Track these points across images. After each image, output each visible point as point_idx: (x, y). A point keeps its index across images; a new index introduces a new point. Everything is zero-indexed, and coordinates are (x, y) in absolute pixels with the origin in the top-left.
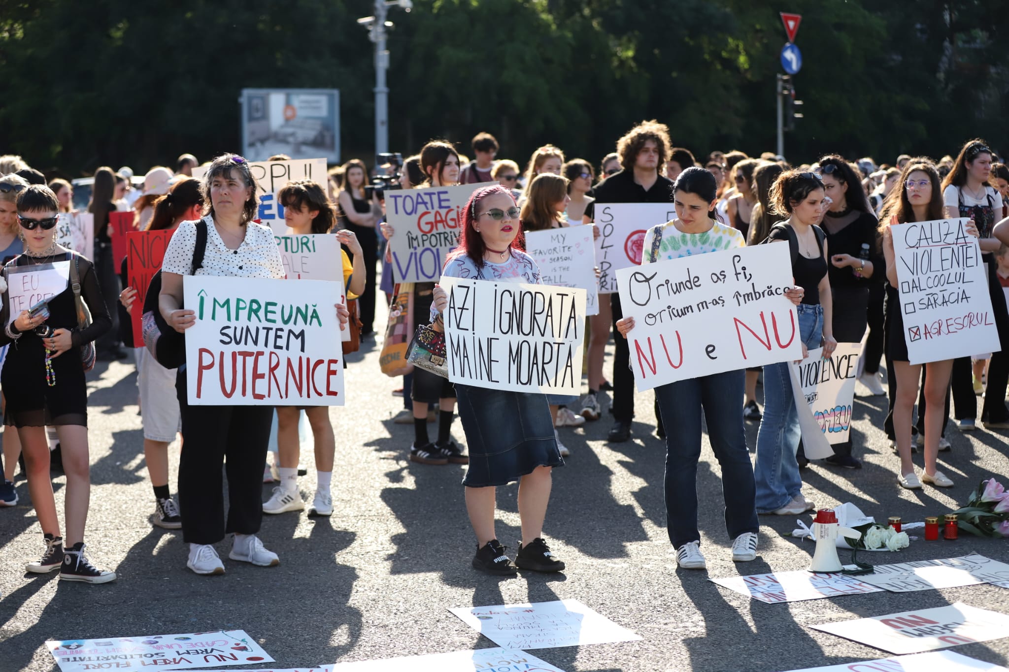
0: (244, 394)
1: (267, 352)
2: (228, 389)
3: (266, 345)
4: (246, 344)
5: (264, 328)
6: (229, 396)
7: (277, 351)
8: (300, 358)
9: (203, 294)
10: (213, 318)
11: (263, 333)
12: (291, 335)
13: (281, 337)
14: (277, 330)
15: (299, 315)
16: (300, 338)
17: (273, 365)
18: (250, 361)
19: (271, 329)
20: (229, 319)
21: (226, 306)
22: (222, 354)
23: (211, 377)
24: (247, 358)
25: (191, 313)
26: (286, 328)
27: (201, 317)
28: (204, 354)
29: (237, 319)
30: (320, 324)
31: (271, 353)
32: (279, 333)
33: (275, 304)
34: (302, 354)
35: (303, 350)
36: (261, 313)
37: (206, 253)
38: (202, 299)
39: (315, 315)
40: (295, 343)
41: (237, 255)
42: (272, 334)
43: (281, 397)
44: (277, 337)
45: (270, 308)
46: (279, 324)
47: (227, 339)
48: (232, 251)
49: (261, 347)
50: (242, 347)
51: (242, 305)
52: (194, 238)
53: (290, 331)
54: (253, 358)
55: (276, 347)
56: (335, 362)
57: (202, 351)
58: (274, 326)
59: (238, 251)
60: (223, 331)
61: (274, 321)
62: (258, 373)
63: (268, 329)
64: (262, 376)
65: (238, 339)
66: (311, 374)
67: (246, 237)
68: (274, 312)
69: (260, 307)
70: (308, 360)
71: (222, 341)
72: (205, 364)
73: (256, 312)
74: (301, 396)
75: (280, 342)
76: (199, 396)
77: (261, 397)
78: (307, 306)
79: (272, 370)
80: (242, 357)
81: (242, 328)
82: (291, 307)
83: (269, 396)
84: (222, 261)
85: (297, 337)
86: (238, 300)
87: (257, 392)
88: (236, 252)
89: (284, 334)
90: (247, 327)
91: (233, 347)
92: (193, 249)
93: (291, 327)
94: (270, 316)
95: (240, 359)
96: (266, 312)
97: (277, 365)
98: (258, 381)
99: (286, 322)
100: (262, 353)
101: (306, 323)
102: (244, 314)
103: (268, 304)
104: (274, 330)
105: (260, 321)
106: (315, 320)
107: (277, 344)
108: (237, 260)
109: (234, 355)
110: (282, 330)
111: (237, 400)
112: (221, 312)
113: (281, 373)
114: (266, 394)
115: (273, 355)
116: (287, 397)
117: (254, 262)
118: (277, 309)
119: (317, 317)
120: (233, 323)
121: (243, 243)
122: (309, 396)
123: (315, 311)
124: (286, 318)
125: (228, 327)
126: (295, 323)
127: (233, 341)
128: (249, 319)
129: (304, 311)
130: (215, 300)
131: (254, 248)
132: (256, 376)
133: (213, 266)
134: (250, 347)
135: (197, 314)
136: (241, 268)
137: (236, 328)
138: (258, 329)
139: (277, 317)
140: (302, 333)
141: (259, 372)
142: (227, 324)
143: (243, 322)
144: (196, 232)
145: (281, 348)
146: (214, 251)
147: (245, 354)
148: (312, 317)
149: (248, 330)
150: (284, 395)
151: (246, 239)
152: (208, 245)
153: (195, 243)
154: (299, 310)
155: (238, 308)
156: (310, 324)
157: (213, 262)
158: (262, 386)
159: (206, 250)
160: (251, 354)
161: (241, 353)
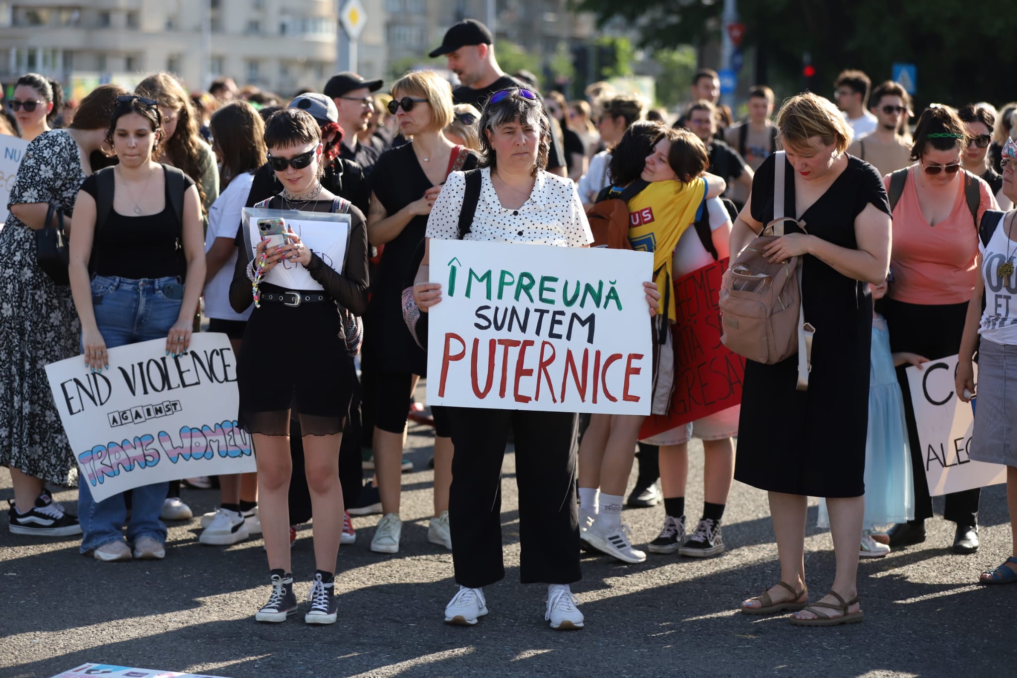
0: (502, 394)
1: (538, 341)
2: (482, 388)
3: (538, 332)
4: (510, 329)
5: (536, 310)
6: (481, 396)
7: (553, 341)
8: (586, 351)
9: (455, 263)
10: (468, 294)
11: (534, 317)
12: (575, 320)
13: (560, 322)
14: (555, 313)
15: (589, 295)
16: (587, 325)
17: (545, 359)
18: (514, 352)
19: (547, 312)
20: (489, 297)
21: (485, 280)
22: (476, 341)
23: (460, 371)
24: (510, 349)
25: (437, 288)
26: (569, 311)
27: (451, 293)
28: (452, 340)
29: (500, 296)
30: (620, 307)
31: (544, 343)
32: (558, 317)
33: (554, 280)
34: (589, 346)
35: (590, 340)
36: (535, 291)
37: (477, 214)
38: (454, 270)
39: (613, 294)
40: (580, 332)
41: (518, 217)
42: (547, 318)
43: (555, 401)
44: (554, 322)
45: (547, 284)
46: (560, 306)
47: (484, 323)
48: (511, 211)
49: (530, 334)
50: (504, 334)
51: (508, 279)
52: (462, 193)
53: (574, 315)
54: (518, 348)
55: (552, 335)
56: (639, 357)
57: (449, 336)
58: (552, 308)
59: (519, 211)
60: (480, 312)
61: (552, 302)
62: (524, 368)
63: (542, 312)
64: (529, 372)
65: (499, 324)
66: (601, 371)
67: (533, 193)
68: (553, 290)
69: (533, 282)
70: (598, 354)
71: (477, 325)
72: (452, 353)
73: (527, 289)
74: (583, 401)
75: (557, 329)
76: (441, 393)
77: (526, 399)
78: (601, 284)
79: (543, 365)
80: (503, 347)
81: (506, 310)
82: (578, 283)
83: (537, 399)
84: (495, 224)
85: (583, 323)
86: (503, 273)
87: (520, 393)
88: (516, 213)
89: (566, 320)
90: (514, 308)
91: (492, 333)
92: (460, 208)
93: (576, 308)
94: (546, 295)
95: (500, 349)
96: (542, 288)
97: (552, 358)
98: (523, 379)
99: (569, 303)
100: (531, 343)
101: (598, 305)
102: (509, 291)
103: (545, 279)
104: (551, 313)
105: (532, 300)
106: (612, 302)
107: (554, 332)
108: (517, 224)
109: (492, 343)
110: (562, 313)
111: (493, 402)
112: (479, 288)
113: (556, 370)
114: (533, 395)
115: (547, 346)
116: (563, 401)
117: (540, 227)
118: (559, 286)
119: (616, 298)
120: (494, 302)
121: (529, 201)
122: (595, 401)
123: (613, 290)
124: (569, 298)
125: (487, 307)
126: (582, 305)
127: (493, 326)
128: (517, 297)
129: (596, 289)
130: (471, 272)
131: (542, 208)
132: (521, 371)
133: (482, 230)
134: (516, 334)
135: (445, 289)
136: (520, 233)
137: (497, 309)
138: (527, 311)
139: (558, 296)
140: (591, 319)
141: (526, 366)
142: (486, 303)
143: (508, 301)
144: (464, 187)
145: (559, 337)
146: (487, 211)
147: (508, 343)
148: (608, 297)
149: (514, 311)
150: (559, 398)
151: (532, 196)
152: (479, 203)
153: (462, 200)
154: (588, 288)
155: (502, 283)
156: (605, 306)
157: (483, 225)
158: (527, 386)
159: (477, 210)
160: (515, 343)
161: (501, 342)
